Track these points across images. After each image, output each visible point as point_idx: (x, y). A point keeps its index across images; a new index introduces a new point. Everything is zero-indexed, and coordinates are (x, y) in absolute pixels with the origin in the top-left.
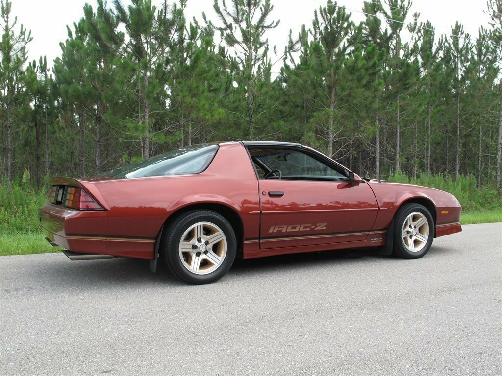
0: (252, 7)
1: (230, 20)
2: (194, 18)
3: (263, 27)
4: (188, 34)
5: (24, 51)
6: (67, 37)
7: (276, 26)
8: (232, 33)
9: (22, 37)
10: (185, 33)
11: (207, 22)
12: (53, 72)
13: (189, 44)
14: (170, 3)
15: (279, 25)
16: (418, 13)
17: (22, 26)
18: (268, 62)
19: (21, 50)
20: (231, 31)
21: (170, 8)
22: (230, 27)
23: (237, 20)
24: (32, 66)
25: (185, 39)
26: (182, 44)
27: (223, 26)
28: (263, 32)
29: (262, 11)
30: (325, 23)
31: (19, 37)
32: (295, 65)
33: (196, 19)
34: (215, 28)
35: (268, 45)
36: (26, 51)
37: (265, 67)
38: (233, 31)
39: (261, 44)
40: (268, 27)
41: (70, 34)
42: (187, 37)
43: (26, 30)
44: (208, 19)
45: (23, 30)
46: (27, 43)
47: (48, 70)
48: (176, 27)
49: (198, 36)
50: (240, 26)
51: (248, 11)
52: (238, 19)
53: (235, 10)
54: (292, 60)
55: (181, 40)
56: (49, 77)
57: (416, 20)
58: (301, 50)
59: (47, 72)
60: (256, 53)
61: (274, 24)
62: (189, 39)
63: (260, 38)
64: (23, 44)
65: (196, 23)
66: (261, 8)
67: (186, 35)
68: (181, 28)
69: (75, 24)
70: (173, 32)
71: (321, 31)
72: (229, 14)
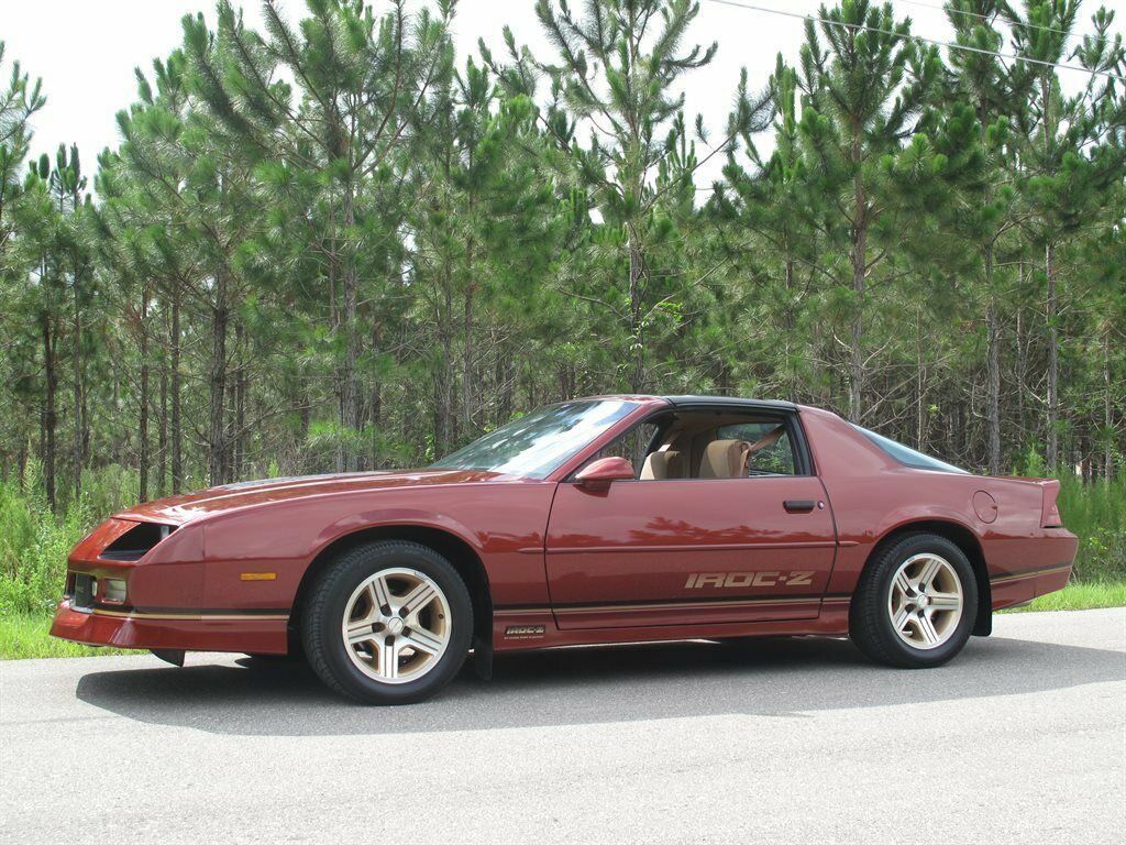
0: (640, 9)
1: (579, 46)
2: (481, 43)
3: (670, 64)
4: (463, 87)
5: (21, 134)
6: (137, 99)
7: (706, 60)
8: (585, 82)
9: (17, 96)
10: (455, 85)
11: (515, 54)
12: (97, 189)
13: (465, 116)
14: (411, 10)
15: (713, 59)
16: (1108, 11)
17: (17, 67)
18: (688, 153)
19: (13, 132)
20: (582, 77)
21: (413, 22)
22: (579, 65)
23: (597, 47)
24: (38, 171)
25: (455, 101)
26: (448, 117)
27: (560, 63)
28: (669, 76)
29: (668, 19)
30: (838, 51)
31: (10, 98)
32: (760, 164)
33: (487, 46)
34: (537, 66)
35: (681, 116)
36: (26, 134)
37: (680, 169)
38: (588, 75)
39: (666, 110)
40: (684, 64)
41: (145, 91)
42: (459, 97)
43: (26, 78)
44: (518, 47)
45: (21, 78)
46: (29, 112)
47: (83, 185)
48: (431, 72)
49: (490, 92)
50: (607, 63)
51: (628, 21)
52: (602, 44)
53: (593, 18)
54: (753, 152)
55: (445, 106)
56: (83, 202)
57: (1102, 31)
58: (776, 125)
59: (80, 191)
60: (648, 141)
61: (701, 56)
62: (465, 103)
63: (664, 92)
64: (19, 115)
65: (487, 56)
66: (665, 12)
67: (456, 91)
68: (445, 74)
69: (158, 65)
70: (421, 85)
71: (827, 74)
72: (576, 29)
